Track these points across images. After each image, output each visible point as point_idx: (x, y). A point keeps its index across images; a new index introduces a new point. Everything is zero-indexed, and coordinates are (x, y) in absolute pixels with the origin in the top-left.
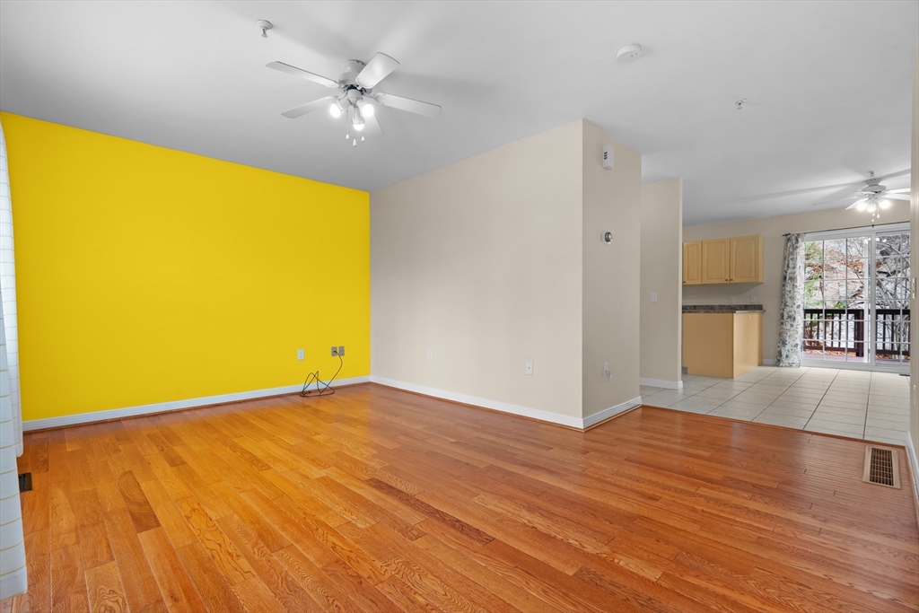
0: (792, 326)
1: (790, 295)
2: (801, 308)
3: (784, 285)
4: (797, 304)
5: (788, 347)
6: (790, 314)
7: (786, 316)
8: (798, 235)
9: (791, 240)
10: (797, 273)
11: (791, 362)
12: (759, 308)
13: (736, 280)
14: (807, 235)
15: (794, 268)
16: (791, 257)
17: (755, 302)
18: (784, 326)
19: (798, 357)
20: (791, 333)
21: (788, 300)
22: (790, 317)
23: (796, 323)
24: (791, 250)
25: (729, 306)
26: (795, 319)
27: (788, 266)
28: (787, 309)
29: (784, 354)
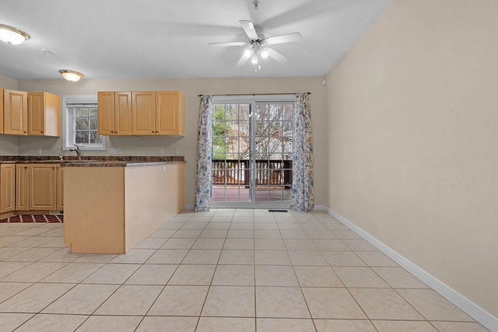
0: (204, 175)
1: (203, 148)
2: (211, 160)
3: (199, 139)
4: (208, 156)
5: (201, 194)
6: (203, 164)
7: (200, 166)
8: (208, 96)
9: (203, 100)
10: (208, 130)
11: (204, 206)
12: (181, 159)
13: (161, 133)
14: (215, 98)
15: (205, 124)
16: (203, 115)
17: (178, 153)
18: (198, 176)
19: (209, 202)
20: (204, 181)
21: (201, 152)
22: (203, 167)
23: (207, 172)
24: (203, 108)
25: (159, 157)
26: (206, 169)
27: (201, 123)
28: (201, 160)
29: (198, 200)
